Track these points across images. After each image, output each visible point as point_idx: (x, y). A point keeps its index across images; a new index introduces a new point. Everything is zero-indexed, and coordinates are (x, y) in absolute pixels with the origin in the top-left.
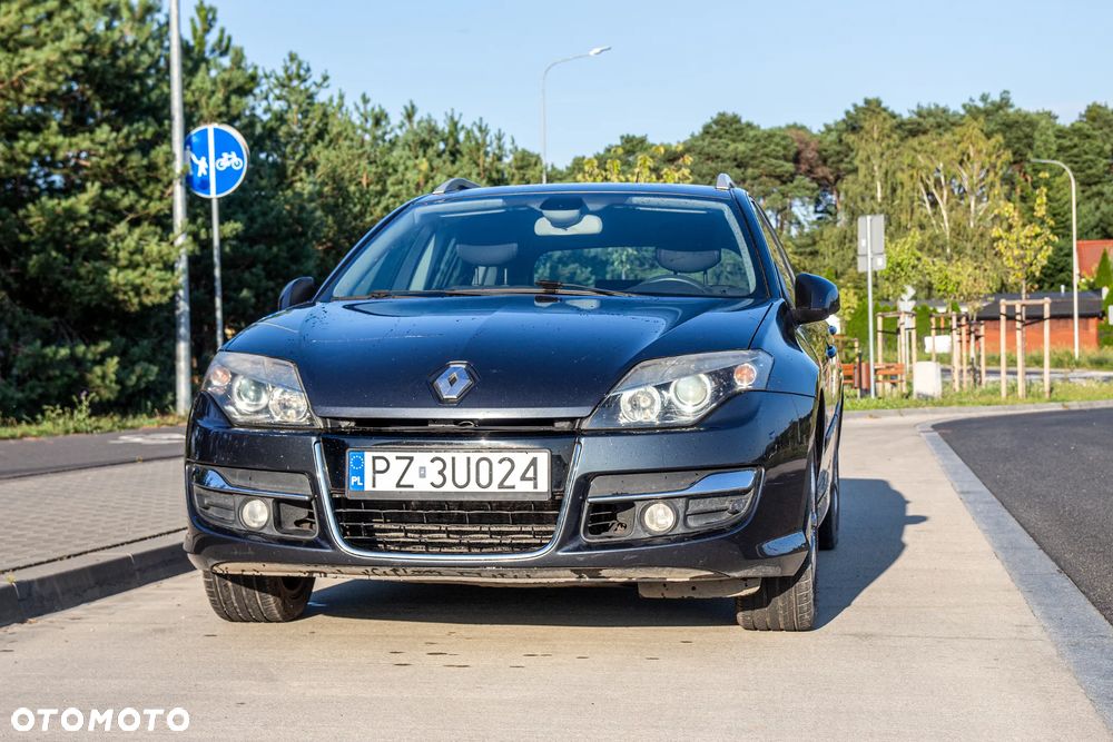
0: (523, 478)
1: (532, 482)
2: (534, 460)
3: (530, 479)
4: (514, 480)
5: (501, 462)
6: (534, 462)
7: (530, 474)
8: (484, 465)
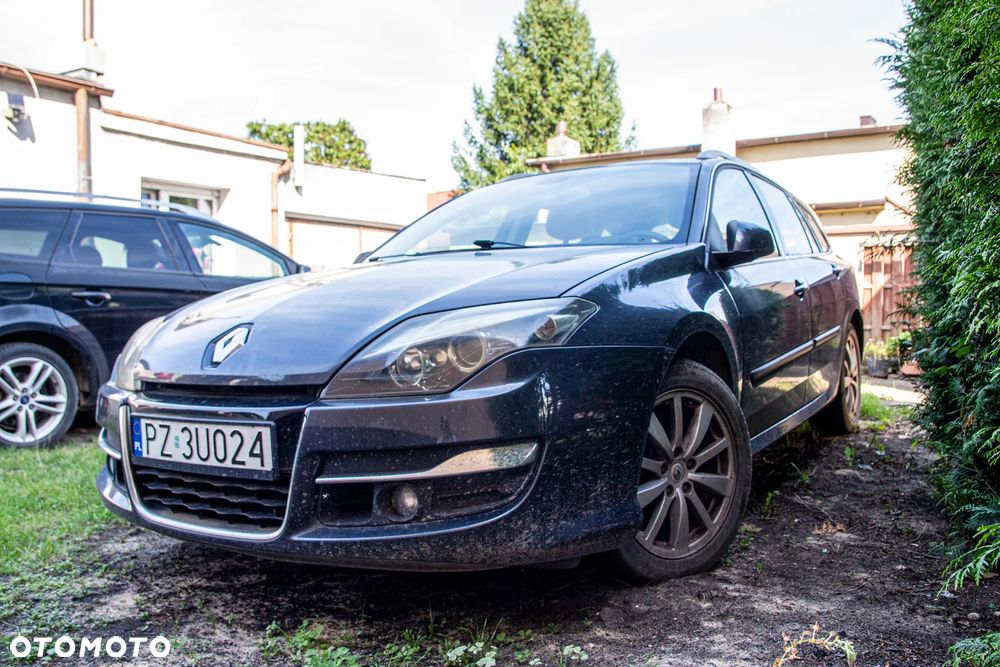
0: (252, 454)
1: (259, 460)
2: (260, 434)
3: (256, 455)
4: (244, 456)
5: (232, 435)
6: (259, 437)
7: (257, 451)
8: (219, 437)
